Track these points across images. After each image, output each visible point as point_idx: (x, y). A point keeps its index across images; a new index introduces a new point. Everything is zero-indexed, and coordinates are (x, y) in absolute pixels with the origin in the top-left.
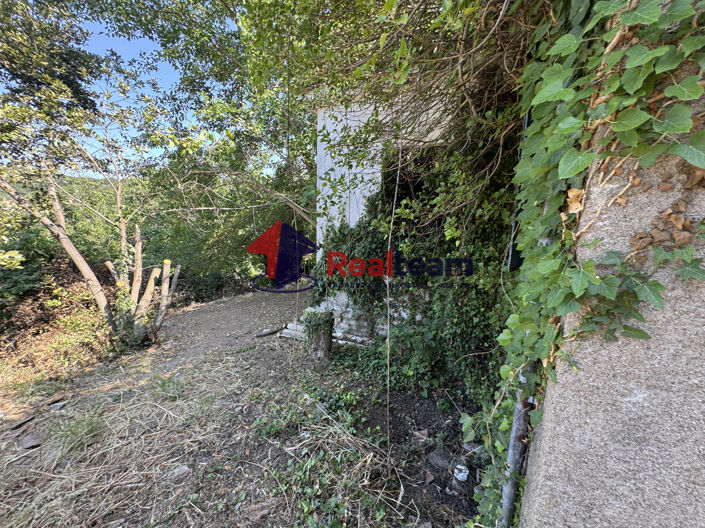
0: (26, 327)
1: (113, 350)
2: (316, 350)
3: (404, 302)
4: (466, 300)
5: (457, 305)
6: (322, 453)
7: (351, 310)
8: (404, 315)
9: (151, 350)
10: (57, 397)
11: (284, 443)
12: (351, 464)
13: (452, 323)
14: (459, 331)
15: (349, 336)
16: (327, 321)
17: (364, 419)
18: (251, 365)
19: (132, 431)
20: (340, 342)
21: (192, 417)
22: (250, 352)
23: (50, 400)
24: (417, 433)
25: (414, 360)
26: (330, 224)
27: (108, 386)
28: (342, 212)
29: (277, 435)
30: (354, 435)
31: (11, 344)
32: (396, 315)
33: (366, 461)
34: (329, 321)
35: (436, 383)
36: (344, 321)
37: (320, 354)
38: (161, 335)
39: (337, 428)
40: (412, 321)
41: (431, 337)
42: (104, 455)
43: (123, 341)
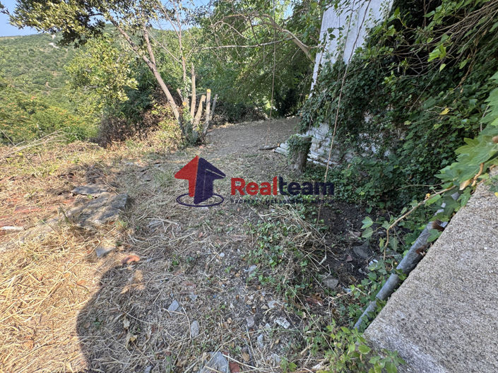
0: (149, 126)
1: (183, 144)
2: (293, 163)
3: (377, 138)
4: (441, 143)
5: (430, 145)
6: (279, 222)
7: (329, 140)
8: (374, 150)
9: (201, 147)
10: (157, 161)
11: (259, 211)
12: (295, 234)
13: (418, 161)
14: (421, 170)
15: (323, 159)
16: (305, 144)
17: (313, 213)
18: (252, 165)
20: (314, 162)
22: (254, 158)
23: (155, 162)
24: (352, 232)
25: (369, 185)
26: (328, 60)
27: (179, 161)
28: (341, 49)
29: (256, 206)
30: (304, 220)
31: (144, 134)
32: (367, 149)
33: (306, 235)
34: (307, 144)
35: (382, 205)
36: (322, 148)
37: (296, 166)
38: (207, 140)
39: (293, 212)
40: (381, 155)
41: (392, 170)
42: (174, 192)
43: (188, 140)
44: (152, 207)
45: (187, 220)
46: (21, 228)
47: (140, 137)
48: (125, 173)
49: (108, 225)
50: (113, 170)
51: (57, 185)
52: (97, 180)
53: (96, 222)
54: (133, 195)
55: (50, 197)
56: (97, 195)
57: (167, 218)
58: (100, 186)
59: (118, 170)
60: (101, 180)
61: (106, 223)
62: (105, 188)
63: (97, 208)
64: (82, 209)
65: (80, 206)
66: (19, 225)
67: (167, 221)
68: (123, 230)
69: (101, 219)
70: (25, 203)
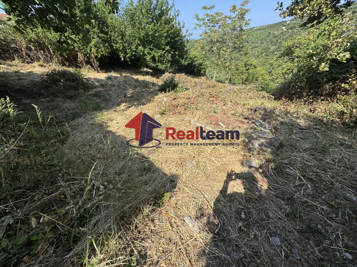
44: (296, 160)
45: (322, 191)
46: (224, 126)
48: (286, 124)
49: (261, 151)
50: (279, 118)
51: (247, 113)
52: (267, 120)
53: (256, 145)
54: (285, 142)
55: (241, 119)
56: (263, 129)
57: (304, 176)
58: (266, 125)
59: (282, 120)
60: (269, 121)
61: (261, 149)
62: (269, 127)
63: (260, 137)
64: (252, 133)
65: (252, 131)
67: (302, 178)
68: (268, 161)
69: (259, 145)
70: (230, 115)
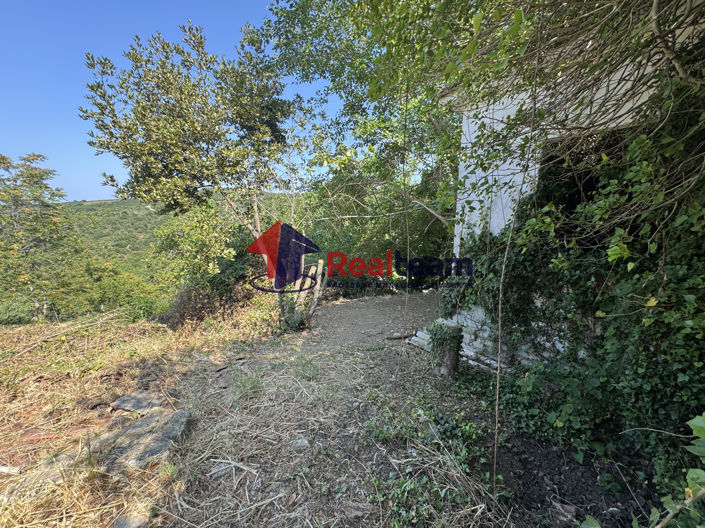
0: (238, 301)
1: (280, 328)
2: (439, 365)
3: (560, 330)
4: (664, 345)
5: (646, 349)
6: (425, 479)
7: (488, 329)
8: (559, 346)
9: (304, 333)
10: (241, 356)
11: (390, 452)
12: (456, 506)
13: (636, 373)
14: (647, 387)
15: (482, 358)
16: (454, 337)
17: (483, 460)
18: (376, 365)
19: (277, 396)
20: (470, 362)
21: (319, 399)
22: (379, 352)
23: (238, 357)
24: (558, 506)
25: (567, 408)
26: (470, 231)
27: (271, 356)
28: (485, 219)
29: (385, 442)
30: (468, 474)
31: (229, 311)
32: (548, 345)
33: (474, 511)
34: (456, 337)
35: (599, 449)
36: (479, 340)
37: (444, 371)
38: (313, 322)
39: (448, 458)
40: (572, 356)
41: (598, 384)
42: (258, 409)
43: (286, 322)
44: (223, 437)
45: (272, 465)
46: (16, 470)
47: (223, 314)
48: (193, 373)
50: (177, 368)
51: (93, 391)
52: (152, 384)
53: (132, 464)
54: (197, 413)
55: (78, 414)
56: (145, 412)
57: (242, 460)
58: (153, 395)
59: (185, 369)
60: (157, 386)
61: (145, 467)
62: (159, 398)
64: (117, 436)
65: (116, 431)
66: (14, 464)
67: (240, 465)
68: (168, 484)
69: (140, 459)
